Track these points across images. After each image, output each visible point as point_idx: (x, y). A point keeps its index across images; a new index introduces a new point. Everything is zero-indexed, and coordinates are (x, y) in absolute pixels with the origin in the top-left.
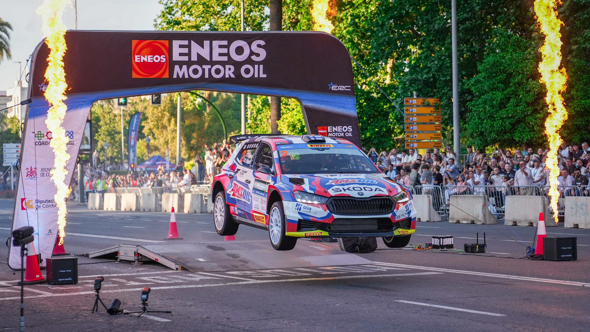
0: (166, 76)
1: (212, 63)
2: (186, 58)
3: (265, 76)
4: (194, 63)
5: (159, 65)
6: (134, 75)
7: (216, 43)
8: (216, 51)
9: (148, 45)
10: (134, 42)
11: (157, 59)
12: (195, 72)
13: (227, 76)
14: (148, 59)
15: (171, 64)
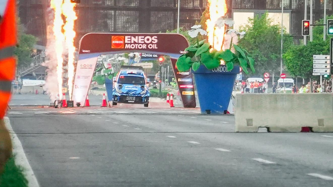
0: (123, 48)
1: (139, 44)
2: (130, 42)
3: (157, 48)
4: (132, 43)
5: (121, 44)
6: (112, 47)
7: (140, 37)
8: (140, 40)
9: (117, 38)
10: (112, 37)
11: (120, 42)
13: (143, 48)
14: (117, 42)
15: (125, 44)
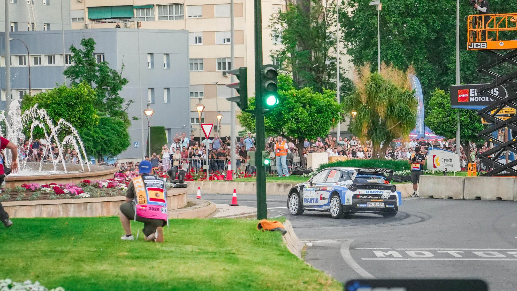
12: (476, 99)
